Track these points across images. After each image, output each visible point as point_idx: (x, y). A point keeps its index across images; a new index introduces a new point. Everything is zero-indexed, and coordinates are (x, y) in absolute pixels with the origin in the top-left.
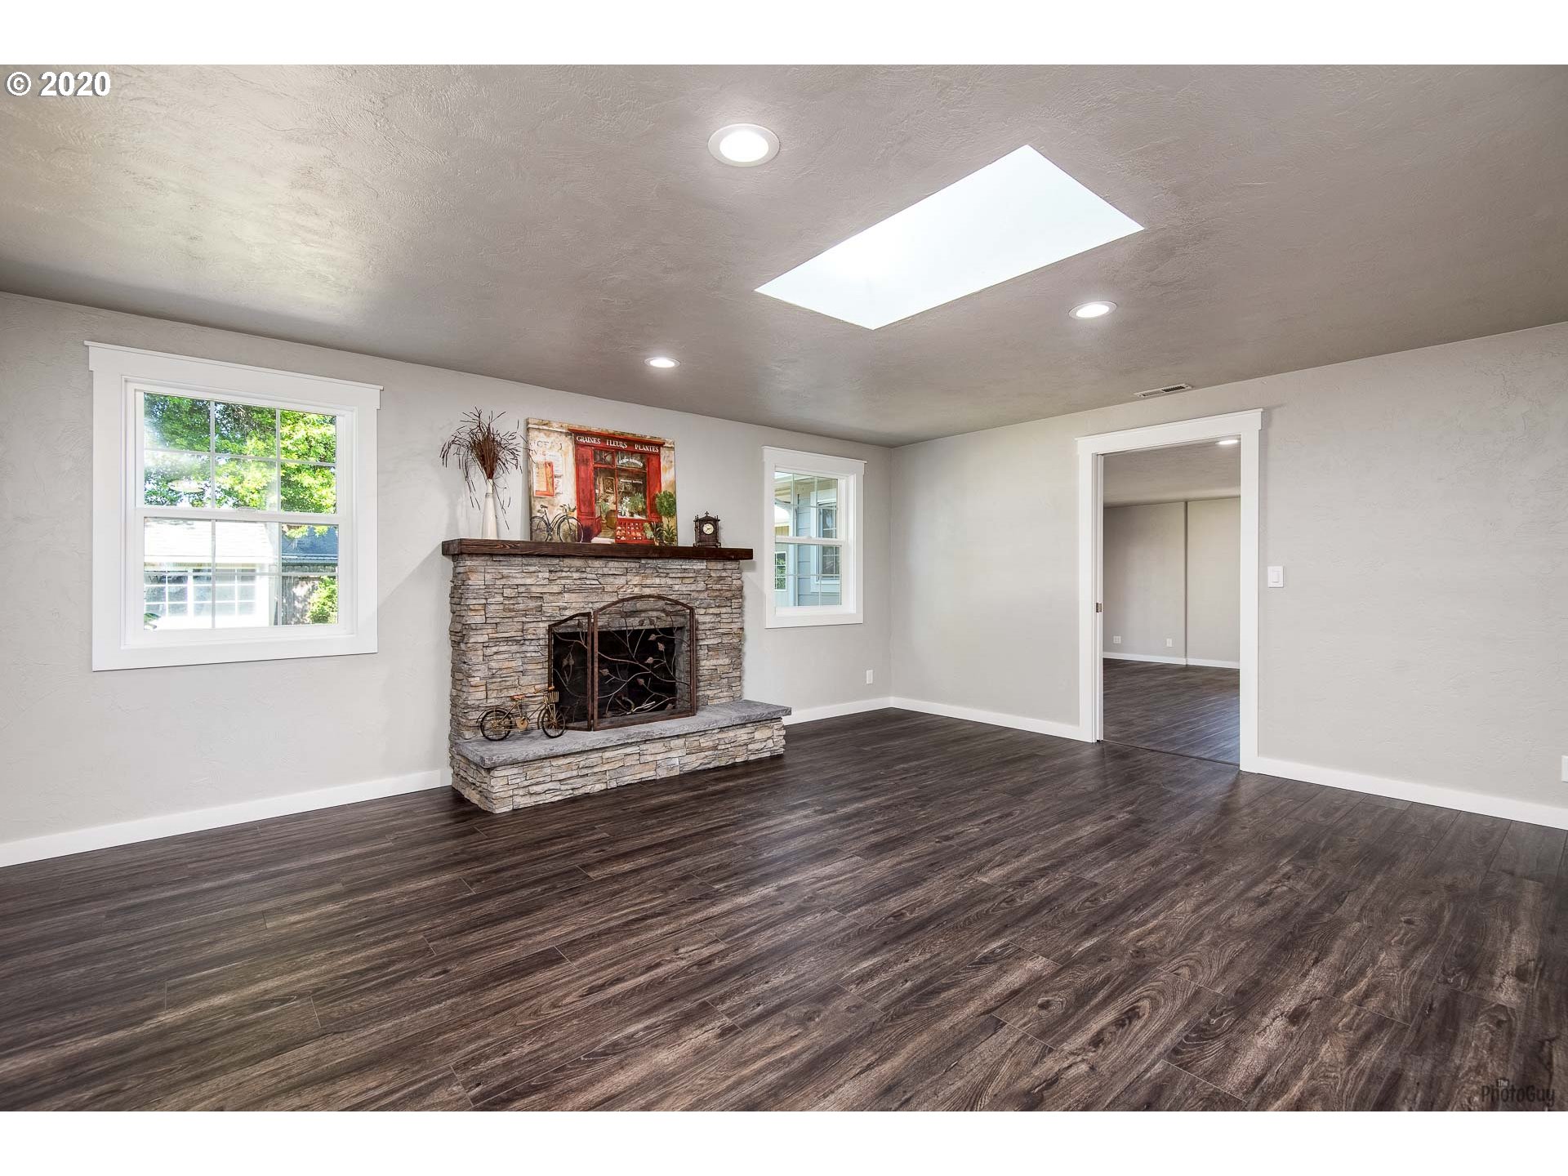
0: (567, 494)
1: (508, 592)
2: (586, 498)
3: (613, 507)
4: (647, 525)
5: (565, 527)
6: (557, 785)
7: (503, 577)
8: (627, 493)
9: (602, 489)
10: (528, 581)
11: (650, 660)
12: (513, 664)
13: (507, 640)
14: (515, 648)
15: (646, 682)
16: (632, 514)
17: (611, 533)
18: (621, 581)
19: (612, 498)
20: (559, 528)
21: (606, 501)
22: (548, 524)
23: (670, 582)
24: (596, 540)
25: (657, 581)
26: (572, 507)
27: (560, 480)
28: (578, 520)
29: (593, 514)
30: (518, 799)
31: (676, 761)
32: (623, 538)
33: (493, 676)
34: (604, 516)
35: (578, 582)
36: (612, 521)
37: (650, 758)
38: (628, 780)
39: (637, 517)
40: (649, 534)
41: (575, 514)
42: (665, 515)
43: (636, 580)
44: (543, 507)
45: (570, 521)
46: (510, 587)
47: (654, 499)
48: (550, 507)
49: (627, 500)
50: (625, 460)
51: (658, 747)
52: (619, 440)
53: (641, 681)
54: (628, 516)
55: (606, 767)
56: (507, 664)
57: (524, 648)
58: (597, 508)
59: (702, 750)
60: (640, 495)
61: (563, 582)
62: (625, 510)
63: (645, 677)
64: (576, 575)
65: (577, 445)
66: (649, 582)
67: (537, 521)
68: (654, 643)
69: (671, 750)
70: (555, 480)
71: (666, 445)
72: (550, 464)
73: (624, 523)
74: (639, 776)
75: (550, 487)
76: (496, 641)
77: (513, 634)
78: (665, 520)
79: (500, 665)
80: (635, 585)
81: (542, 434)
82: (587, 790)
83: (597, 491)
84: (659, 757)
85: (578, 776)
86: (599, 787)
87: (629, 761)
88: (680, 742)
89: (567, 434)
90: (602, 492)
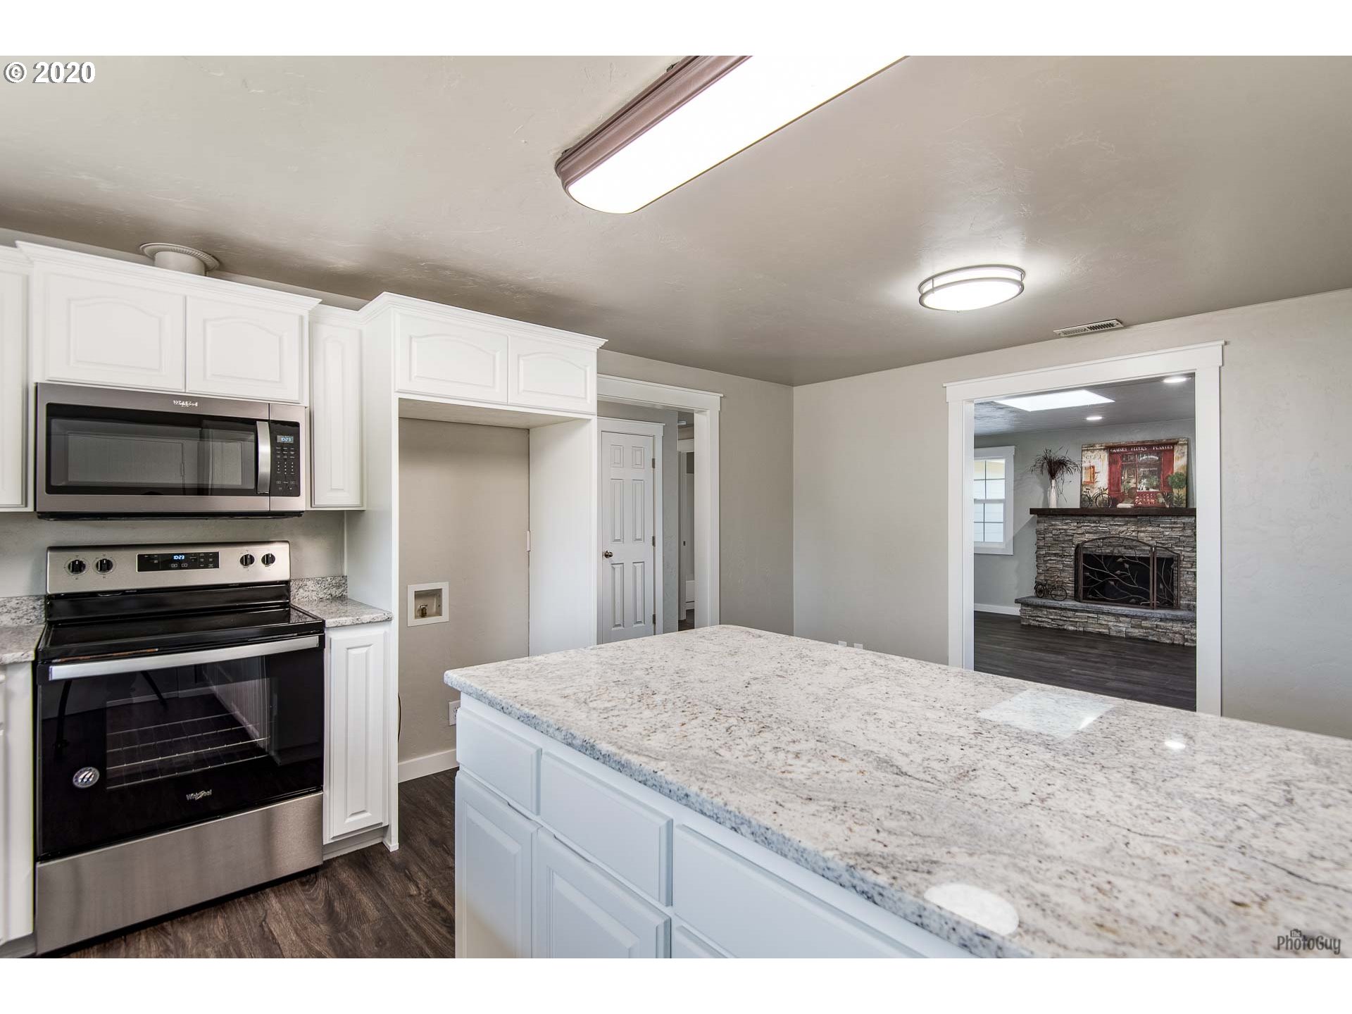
0: (1102, 481)
1: (1054, 532)
2: (1114, 482)
3: (1134, 486)
4: (1160, 494)
5: (1100, 499)
6: (1050, 621)
7: (1052, 525)
8: (1144, 477)
9: (1126, 476)
10: (1065, 527)
11: (1118, 572)
12: (1058, 566)
13: (1055, 555)
14: (1059, 559)
15: (1115, 584)
16: (1148, 489)
17: (1131, 501)
18: (1124, 528)
19: (1133, 481)
20: (1096, 499)
21: (1129, 482)
22: (1089, 498)
23: (1162, 530)
24: (1120, 506)
25: (1150, 529)
26: (1105, 488)
27: (1099, 474)
28: (1109, 494)
29: (1119, 491)
30: (1031, 621)
31: (1124, 629)
32: (1140, 503)
33: (1048, 570)
34: (1126, 492)
35: (1094, 528)
36: (1132, 494)
37: (1104, 623)
38: (1090, 629)
39: (1151, 490)
40: (1161, 500)
41: (1107, 492)
42: (1176, 488)
43: (1133, 528)
44: (1087, 489)
45: (1104, 495)
46: (1056, 530)
47: (1167, 478)
48: (1091, 489)
49: (1145, 481)
50: (1144, 458)
51: (1111, 618)
52: (1140, 446)
53: (1112, 583)
54: (1144, 490)
55: (1077, 620)
56: (1055, 566)
57: (1064, 559)
58: (1122, 487)
59: (1142, 628)
60: (1155, 477)
61: (1085, 528)
62: (1143, 487)
63: (1116, 581)
64: (1092, 525)
65: (1111, 454)
66: (1143, 529)
67: (1083, 496)
68: (1122, 563)
69: (1120, 622)
70: (1096, 475)
71: (1180, 443)
72: (1093, 467)
73: (1141, 494)
74: (1097, 630)
75: (1092, 479)
76: (1049, 555)
77: (1058, 552)
78: (1175, 491)
79: (1051, 566)
80: (1133, 531)
81: (1089, 452)
82: (1065, 627)
83: (1123, 478)
84: (1110, 623)
85: (1060, 620)
86: (1071, 628)
87: (1090, 621)
88: (1128, 620)
89: (1104, 449)
90: (1126, 478)
